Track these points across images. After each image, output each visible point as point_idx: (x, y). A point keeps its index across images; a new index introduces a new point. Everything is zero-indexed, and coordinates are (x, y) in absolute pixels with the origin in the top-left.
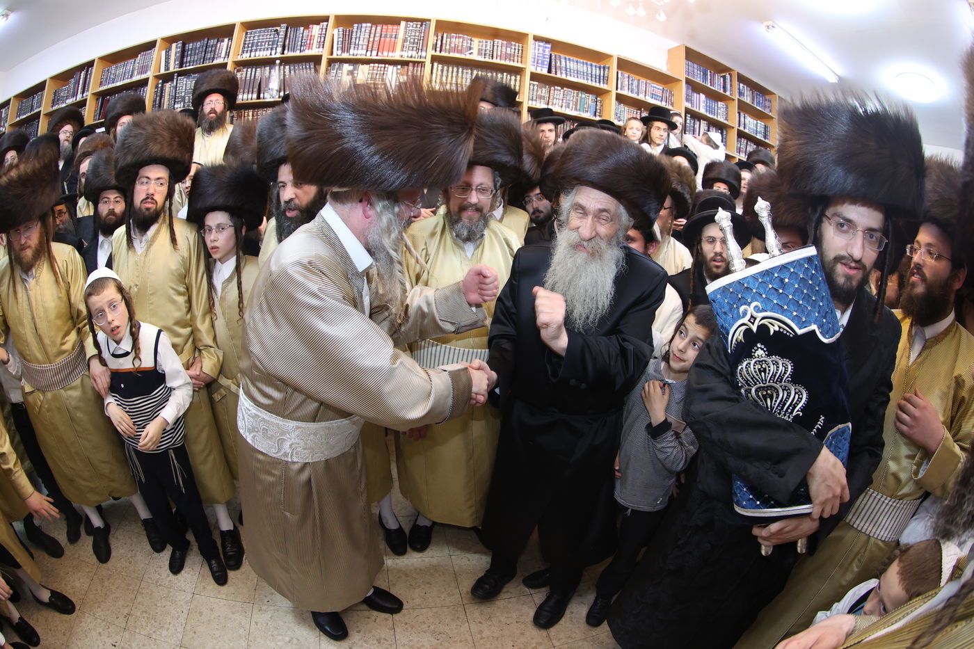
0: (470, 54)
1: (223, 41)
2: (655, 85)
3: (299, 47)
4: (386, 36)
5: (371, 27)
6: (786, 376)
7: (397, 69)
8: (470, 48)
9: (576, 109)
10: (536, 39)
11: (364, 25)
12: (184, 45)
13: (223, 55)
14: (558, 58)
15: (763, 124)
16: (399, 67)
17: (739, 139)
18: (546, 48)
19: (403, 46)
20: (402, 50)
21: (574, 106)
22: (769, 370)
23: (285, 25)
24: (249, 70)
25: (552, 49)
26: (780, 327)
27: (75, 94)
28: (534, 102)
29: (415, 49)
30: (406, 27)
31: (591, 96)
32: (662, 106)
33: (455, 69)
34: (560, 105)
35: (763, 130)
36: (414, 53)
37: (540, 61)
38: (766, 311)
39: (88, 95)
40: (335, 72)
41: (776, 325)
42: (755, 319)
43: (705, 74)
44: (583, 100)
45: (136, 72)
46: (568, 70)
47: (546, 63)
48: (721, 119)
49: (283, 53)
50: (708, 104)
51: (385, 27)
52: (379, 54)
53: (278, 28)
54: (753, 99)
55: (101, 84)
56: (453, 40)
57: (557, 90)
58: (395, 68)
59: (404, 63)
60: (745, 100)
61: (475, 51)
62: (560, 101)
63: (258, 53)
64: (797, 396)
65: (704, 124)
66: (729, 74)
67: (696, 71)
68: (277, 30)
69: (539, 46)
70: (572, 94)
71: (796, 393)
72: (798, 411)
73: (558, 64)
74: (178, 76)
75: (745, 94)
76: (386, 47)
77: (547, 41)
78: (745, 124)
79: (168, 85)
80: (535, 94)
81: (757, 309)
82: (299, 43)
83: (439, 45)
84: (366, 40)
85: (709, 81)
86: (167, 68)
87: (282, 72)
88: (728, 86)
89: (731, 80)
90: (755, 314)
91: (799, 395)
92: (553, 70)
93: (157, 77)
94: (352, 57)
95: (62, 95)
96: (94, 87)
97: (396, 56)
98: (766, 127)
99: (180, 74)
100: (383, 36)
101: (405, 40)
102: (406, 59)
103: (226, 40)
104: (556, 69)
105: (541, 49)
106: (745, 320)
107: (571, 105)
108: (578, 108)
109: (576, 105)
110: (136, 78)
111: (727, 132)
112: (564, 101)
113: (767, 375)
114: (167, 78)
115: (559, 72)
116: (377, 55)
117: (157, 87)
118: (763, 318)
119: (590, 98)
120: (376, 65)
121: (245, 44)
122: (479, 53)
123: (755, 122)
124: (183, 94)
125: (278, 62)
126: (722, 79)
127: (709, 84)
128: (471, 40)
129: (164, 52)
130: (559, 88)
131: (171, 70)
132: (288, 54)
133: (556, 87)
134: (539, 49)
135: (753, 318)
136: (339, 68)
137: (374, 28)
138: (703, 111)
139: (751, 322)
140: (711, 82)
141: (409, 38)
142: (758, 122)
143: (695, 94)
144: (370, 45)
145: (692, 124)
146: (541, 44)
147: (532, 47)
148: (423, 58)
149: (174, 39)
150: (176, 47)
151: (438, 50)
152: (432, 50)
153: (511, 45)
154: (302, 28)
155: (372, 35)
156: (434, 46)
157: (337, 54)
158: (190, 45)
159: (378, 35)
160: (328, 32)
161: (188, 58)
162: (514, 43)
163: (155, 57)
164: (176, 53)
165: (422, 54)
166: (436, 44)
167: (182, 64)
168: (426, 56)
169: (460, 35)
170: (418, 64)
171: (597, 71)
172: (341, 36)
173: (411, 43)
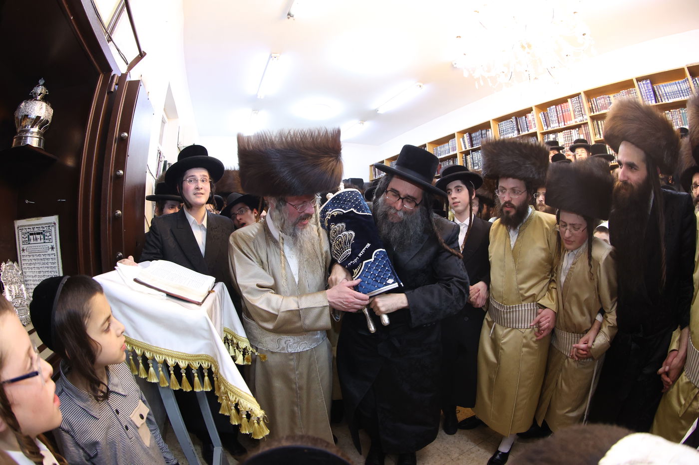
1: (488, 130)
3: (526, 129)
7: (577, 131)
10: (638, 80)
11: (552, 107)
12: (470, 135)
14: (658, 88)
16: (577, 129)
18: (648, 83)
19: (575, 115)
20: (575, 118)
23: (514, 117)
25: (651, 83)
29: (581, 115)
30: (572, 102)
36: (581, 118)
37: (648, 96)
45: (450, 151)
47: (652, 96)
49: (519, 133)
51: (562, 105)
52: (566, 124)
53: (512, 120)
56: (599, 101)
58: (575, 130)
59: (578, 126)
68: (511, 121)
70: (677, 113)
73: (660, 93)
74: (472, 152)
76: (568, 119)
77: (645, 78)
79: (469, 157)
82: (526, 126)
83: (594, 107)
84: (556, 117)
86: (466, 148)
93: (462, 153)
94: (553, 129)
97: (572, 123)
99: (473, 150)
100: (564, 112)
101: (574, 111)
102: (579, 123)
103: (490, 130)
104: (661, 98)
110: (452, 153)
114: (467, 153)
116: (565, 125)
117: (463, 158)
120: (566, 131)
121: (500, 131)
124: (477, 162)
128: (609, 97)
129: (461, 139)
130: (668, 112)
131: (468, 149)
132: (522, 134)
137: (557, 108)
141: (576, 109)
144: (559, 119)
147: (639, 88)
148: (586, 120)
149: (464, 132)
150: (466, 136)
151: (595, 111)
152: (591, 112)
153: (630, 91)
154: (524, 117)
155: (558, 113)
156: (591, 110)
157: (545, 129)
158: (473, 135)
159: (561, 112)
160: (535, 117)
161: (474, 142)
162: (631, 89)
163: (457, 142)
164: (468, 139)
165: (585, 117)
166: (592, 107)
167: (472, 145)
168: (587, 118)
169: (602, 96)
170: (586, 124)
171: (683, 86)
172: (544, 117)
173: (578, 112)
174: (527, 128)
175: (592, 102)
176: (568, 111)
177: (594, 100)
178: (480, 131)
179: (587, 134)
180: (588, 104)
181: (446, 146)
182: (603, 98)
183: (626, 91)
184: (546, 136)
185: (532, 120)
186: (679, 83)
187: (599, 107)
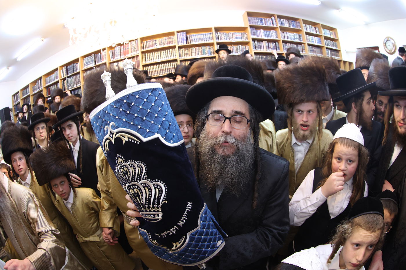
0: (156, 46)
2: (237, 33)
3: (100, 61)
5: (120, 48)
6: (143, 174)
8: (156, 44)
9: (202, 54)
10: (178, 32)
12: (67, 67)
14: (190, 36)
15: (297, 34)
16: (132, 59)
17: (286, 44)
18: (184, 34)
19: (131, 51)
20: (131, 53)
21: (201, 53)
22: (130, 172)
23: (94, 54)
25: (186, 33)
26: (129, 138)
27: (39, 88)
28: (184, 57)
29: (135, 51)
30: (131, 44)
32: (242, 41)
33: (152, 53)
34: (195, 55)
35: (298, 37)
36: (135, 53)
37: (182, 40)
39: (43, 88)
41: (126, 137)
42: (113, 134)
43: (261, 20)
44: (204, 50)
45: (55, 79)
46: (196, 39)
47: (184, 40)
48: (274, 38)
49: (96, 64)
50: (266, 33)
51: (125, 46)
52: (125, 56)
54: (289, 24)
55: (46, 83)
56: (149, 43)
57: (193, 49)
59: (133, 57)
60: (286, 26)
61: (158, 44)
62: (195, 53)
63: (88, 66)
64: (157, 190)
65: (265, 43)
66: (274, 17)
67: (256, 20)
68: (92, 57)
69: (181, 34)
70: (199, 49)
71: (155, 188)
73: (191, 38)
74: (67, 78)
75: (285, 23)
76: (127, 54)
77: (183, 31)
78: (287, 37)
79: (65, 82)
80: (183, 54)
81: (114, 127)
82: (100, 59)
83: (144, 47)
84: (119, 53)
85: (264, 23)
86: (64, 76)
88: (274, 22)
89: (275, 19)
90: (113, 131)
91: (159, 189)
92: (189, 42)
93: (62, 79)
94: (116, 60)
95: (35, 88)
96: (44, 85)
97: (130, 55)
98: (299, 35)
100: (125, 49)
101: (132, 49)
103: (78, 64)
104: (190, 41)
105: (182, 35)
106: (107, 136)
107: (199, 53)
108: (203, 53)
109: (202, 53)
110: (56, 81)
111: (278, 43)
112: (196, 53)
113: (129, 176)
114: (64, 79)
115: (192, 42)
116: (124, 57)
117: (62, 83)
118: (117, 133)
119: (207, 48)
121: (84, 64)
122: (160, 44)
123: (293, 34)
125: (94, 68)
126: (271, 20)
127: (264, 24)
128: (156, 41)
129: (62, 71)
130: (193, 48)
132: (98, 64)
133: (192, 48)
134: (181, 36)
135: (112, 133)
136: (113, 65)
137: (121, 47)
138: (263, 37)
139: (111, 137)
140: (265, 23)
141: (133, 48)
142: (295, 34)
143: (258, 31)
144: (121, 54)
145: (259, 44)
146: (182, 33)
147: (177, 36)
149: (63, 66)
150: (64, 68)
151: (144, 48)
152: (142, 49)
153: (171, 37)
154: (100, 54)
155: (121, 50)
156: (143, 48)
157: (112, 60)
159: (123, 49)
160: (106, 53)
161: (69, 72)
162: (171, 36)
163: (59, 73)
164: (65, 70)
166: (143, 46)
167: (67, 74)
168: (139, 52)
169: (151, 40)
170: (138, 56)
171: (208, 36)
172: (112, 53)
173: (134, 49)
175: (144, 43)
176: (127, 49)
177: (146, 42)
178: (73, 64)
179: (138, 62)
180: (141, 44)
181: (53, 76)
182: (152, 41)
183: (168, 37)
185: (104, 55)
186: (205, 34)
187: (148, 46)
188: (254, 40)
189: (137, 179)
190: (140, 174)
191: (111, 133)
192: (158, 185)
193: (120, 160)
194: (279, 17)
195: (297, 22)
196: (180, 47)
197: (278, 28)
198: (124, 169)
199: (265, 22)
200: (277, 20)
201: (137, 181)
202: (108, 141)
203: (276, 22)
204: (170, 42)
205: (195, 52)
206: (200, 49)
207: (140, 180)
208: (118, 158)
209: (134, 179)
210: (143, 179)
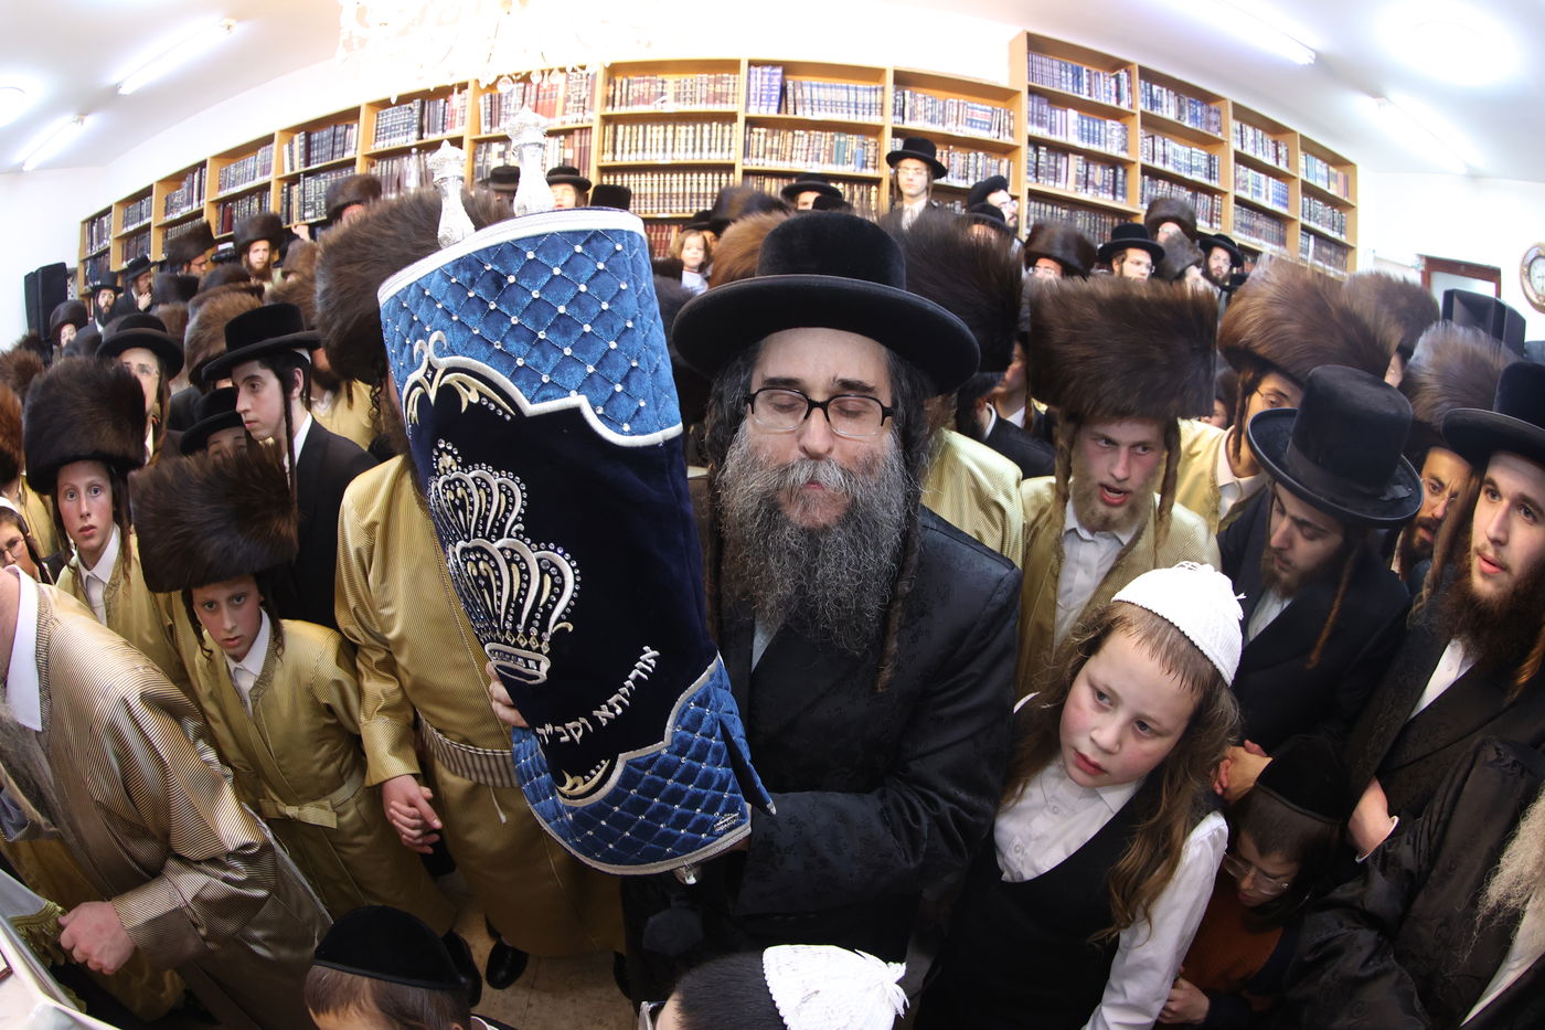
0: (663, 102)
1: (352, 127)
2: (975, 105)
3: (440, 127)
4: (544, 97)
5: (525, 88)
7: (561, 142)
8: (662, 94)
9: (830, 162)
10: (752, 63)
11: (517, 86)
12: (308, 136)
13: (354, 146)
14: (798, 85)
15: (1203, 152)
16: (562, 138)
17: (1155, 182)
18: (774, 74)
19: (565, 108)
20: (564, 114)
21: (827, 158)
22: (472, 504)
23: (422, 100)
24: (385, 163)
25: (784, 73)
27: (190, 202)
28: (761, 160)
29: (581, 109)
30: (567, 80)
31: (855, 137)
32: (992, 139)
33: (641, 127)
34: (804, 158)
35: (1204, 165)
36: (580, 116)
37: (764, 97)
38: (454, 354)
39: (205, 202)
40: (482, 155)
42: (435, 371)
43: (1077, 75)
44: (842, 146)
45: (258, 174)
46: (816, 102)
47: (773, 98)
48: (1113, 150)
49: (421, 138)
50: (1085, 126)
53: (413, 105)
54: (1181, 110)
55: (220, 188)
56: (636, 86)
57: (799, 136)
58: (557, 140)
59: (566, 133)
60: (1165, 116)
61: (670, 96)
62: (804, 152)
63: (392, 140)
65: (1075, 163)
66: (1126, 71)
67: (1056, 72)
68: (411, 108)
69: (763, 73)
70: (824, 140)
72: (559, 620)
73: (799, 95)
74: (304, 177)
75: (1165, 103)
76: (545, 112)
77: (774, 64)
78: (1164, 156)
79: (295, 189)
80: (761, 147)
81: (440, 350)
82: (441, 121)
83: (617, 98)
84: (519, 107)
85: (1085, 86)
86: (292, 169)
87: (422, 162)
88: (1124, 92)
89: (1129, 81)
92: (791, 106)
93: (282, 180)
94: (501, 133)
95: (175, 200)
96: (212, 193)
98: (1210, 159)
99: (307, 174)
100: (540, 97)
101: (567, 99)
102: (570, 126)
103: (356, 125)
104: (795, 105)
105: (766, 77)
107: (821, 157)
108: (834, 159)
109: (830, 155)
110: (259, 181)
111: (1125, 172)
112: (810, 151)
113: (468, 516)
114: (293, 180)
115: (799, 109)
117: (282, 193)
119: (854, 142)
121: (377, 129)
122: (677, 99)
123: (1187, 150)
124: (313, 199)
125: (414, 150)
126: (1113, 81)
127: (1086, 92)
128: (663, 82)
129: (286, 147)
130: (802, 132)
131: (297, 170)
132: (429, 137)
133: (797, 132)
134: (762, 79)
136: (488, 150)
137: (528, 89)
138: (1074, 140)
140: (1089, 89)
141: (572, 96)
142: (1194, 149)
143: (1058, 112)
145: (1052, 164)
146: (767, 70)
147: (749, 78)
148: (590, 120)
149: (297, 129)
150: (299, 140)
151: (617, 103)
152: (607, 104)
153: (723, 78)
154: (443, 101)
155: (526, 98)
156: (610, 101)
157: (486, 131)
158: (315, 137)
159: (533, 97)
160: (469, 102)
161: (314, 154)
162: (726, 75)
163: (274, 153)
164: (300, 147)
165: (589, 115)
166: (614, 96)
167: (307, 163)
168: (593, 118)
169: (647, 78)
170: (586, 130)
171: (865, 97)
172: (489, 105)
173: (575, 102)
174: (443, 124)
175: (618, 86)
176: (551, 96)
177: (625, 82)
179: (584, 153)
180: (605, 88)
181: (251, 163)
182: (649, 81)
183: (712, 76)
184: (484, 147)
185: (459, 109)
186: (856, 89)
187: (630, 98)
188: (1035, 142)
189: (491, 532)
190: (504, 516)
191: (430, 366)
192: (553, 565)
193: (447, 460)
194: (1148, 75)
195: (1213, 106)
196: (752, 122)
197: (1133, 115)
198: (455, 492)
199: (1089, 84)
200: (1139, 84)
201: (489, 539)
202: (418, 390)
203: (1130, 90)
204: (717, 97)
205: (805, 147)
206: (828, 139)
207: (500, 536)
208: (440, 451)
209: (483, 531)
210: (509, 536)
